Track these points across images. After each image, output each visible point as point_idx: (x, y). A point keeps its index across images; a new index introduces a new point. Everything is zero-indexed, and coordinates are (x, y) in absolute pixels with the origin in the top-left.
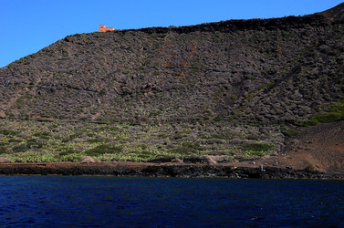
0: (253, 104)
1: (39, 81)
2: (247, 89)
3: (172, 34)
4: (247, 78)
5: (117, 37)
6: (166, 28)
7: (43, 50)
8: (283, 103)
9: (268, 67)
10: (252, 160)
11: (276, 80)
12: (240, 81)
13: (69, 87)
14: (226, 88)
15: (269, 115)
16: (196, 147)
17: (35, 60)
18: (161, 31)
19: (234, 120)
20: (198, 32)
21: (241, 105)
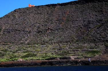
0: (92, 34)
1: (4, 28)
2: (90, 28)
3: (58, 7)
4: (90, 23)
5: (36, 9)
6: (56, 4)
7: (6, 16)
8: (105, 33)
9: (99, 18)
10: (90, 57)
11: (102, 23)
12: (87, 24)
13: (16, 30)
14: (81, 28)
15: (99, 38)
16: (68, 53)
17: (2, 20)
18: (54, 5)
19: (84, 41)
20: (69, 5)
21: (87, 35)
